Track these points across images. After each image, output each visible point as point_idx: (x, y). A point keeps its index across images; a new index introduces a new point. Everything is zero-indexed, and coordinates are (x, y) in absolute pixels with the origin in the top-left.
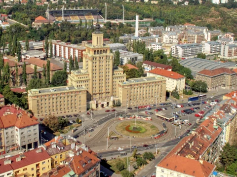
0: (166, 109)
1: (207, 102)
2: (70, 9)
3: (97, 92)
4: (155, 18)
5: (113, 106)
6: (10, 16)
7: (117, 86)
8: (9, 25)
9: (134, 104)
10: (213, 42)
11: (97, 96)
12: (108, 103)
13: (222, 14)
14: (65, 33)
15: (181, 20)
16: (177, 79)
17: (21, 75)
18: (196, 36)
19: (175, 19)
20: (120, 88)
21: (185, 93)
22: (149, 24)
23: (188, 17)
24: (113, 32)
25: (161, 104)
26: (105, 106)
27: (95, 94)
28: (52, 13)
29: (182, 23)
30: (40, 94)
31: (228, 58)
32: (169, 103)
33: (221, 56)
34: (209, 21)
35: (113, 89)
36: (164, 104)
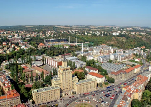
0: (97, 94)
1: (115, 89)
2: (54, 39)
3: (65, 88)
4: (90, 42)
5: (73, 94)
6: (29, 43)
7: (74, 85)
8: (27, 48)
9: (82, 92)
10: (115, 54)
11: (65, 90)
12: (70, 93)
13: (117, 40)
14: (52, 51)
15: (101, 42)
16: (101, 78)
17: (30, 77)
18: (107, 51)
19: (98, 42)
20: (76, 86)
21: (105, 83)
22: (87, 45)
23: (103, 41)
24: (73, 50)
25: (94, 91)
26: (69, 94)
27: (64, 89)
28: (46, 41)
29: (101, 44)
30: (38, 93)
31: (121, 61)
32: (98, 91)
33: (118, 60)
34: (112, 43)
35: (72, 86)
36: (96, 91)
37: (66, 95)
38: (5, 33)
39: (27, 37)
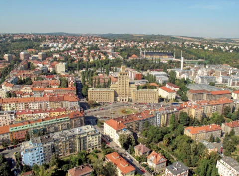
12: (126, 100)
37: (122, 100)
38: (100, 41)
39: (121, 47)
